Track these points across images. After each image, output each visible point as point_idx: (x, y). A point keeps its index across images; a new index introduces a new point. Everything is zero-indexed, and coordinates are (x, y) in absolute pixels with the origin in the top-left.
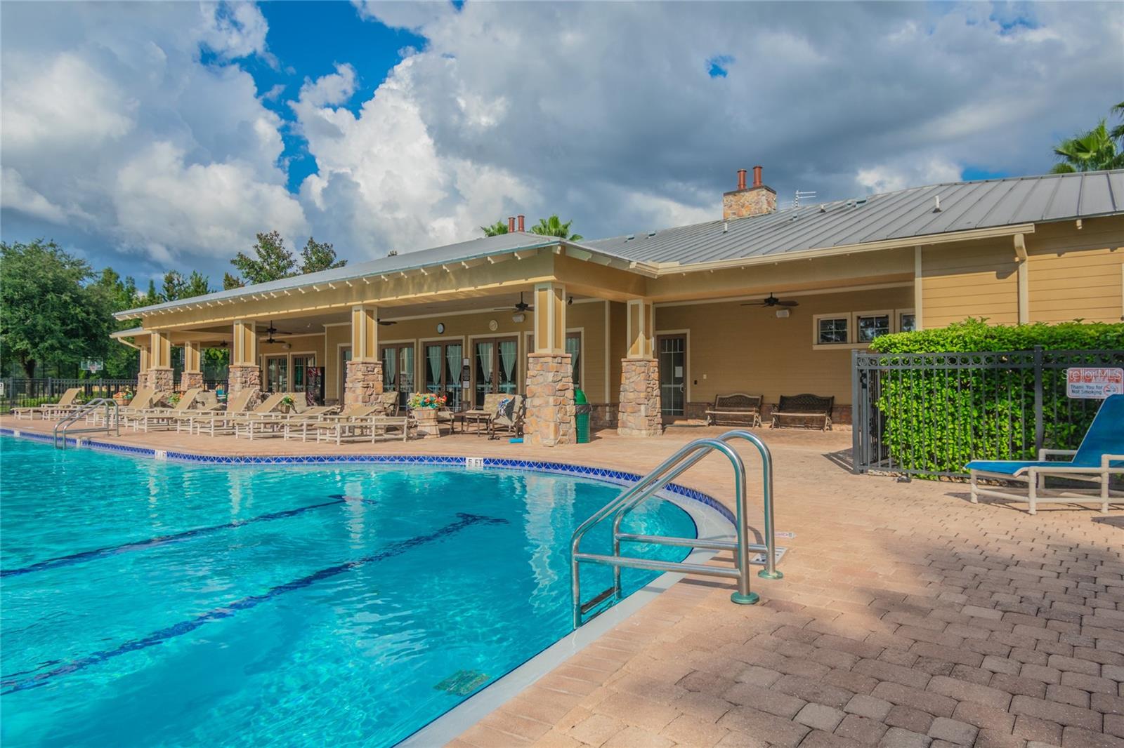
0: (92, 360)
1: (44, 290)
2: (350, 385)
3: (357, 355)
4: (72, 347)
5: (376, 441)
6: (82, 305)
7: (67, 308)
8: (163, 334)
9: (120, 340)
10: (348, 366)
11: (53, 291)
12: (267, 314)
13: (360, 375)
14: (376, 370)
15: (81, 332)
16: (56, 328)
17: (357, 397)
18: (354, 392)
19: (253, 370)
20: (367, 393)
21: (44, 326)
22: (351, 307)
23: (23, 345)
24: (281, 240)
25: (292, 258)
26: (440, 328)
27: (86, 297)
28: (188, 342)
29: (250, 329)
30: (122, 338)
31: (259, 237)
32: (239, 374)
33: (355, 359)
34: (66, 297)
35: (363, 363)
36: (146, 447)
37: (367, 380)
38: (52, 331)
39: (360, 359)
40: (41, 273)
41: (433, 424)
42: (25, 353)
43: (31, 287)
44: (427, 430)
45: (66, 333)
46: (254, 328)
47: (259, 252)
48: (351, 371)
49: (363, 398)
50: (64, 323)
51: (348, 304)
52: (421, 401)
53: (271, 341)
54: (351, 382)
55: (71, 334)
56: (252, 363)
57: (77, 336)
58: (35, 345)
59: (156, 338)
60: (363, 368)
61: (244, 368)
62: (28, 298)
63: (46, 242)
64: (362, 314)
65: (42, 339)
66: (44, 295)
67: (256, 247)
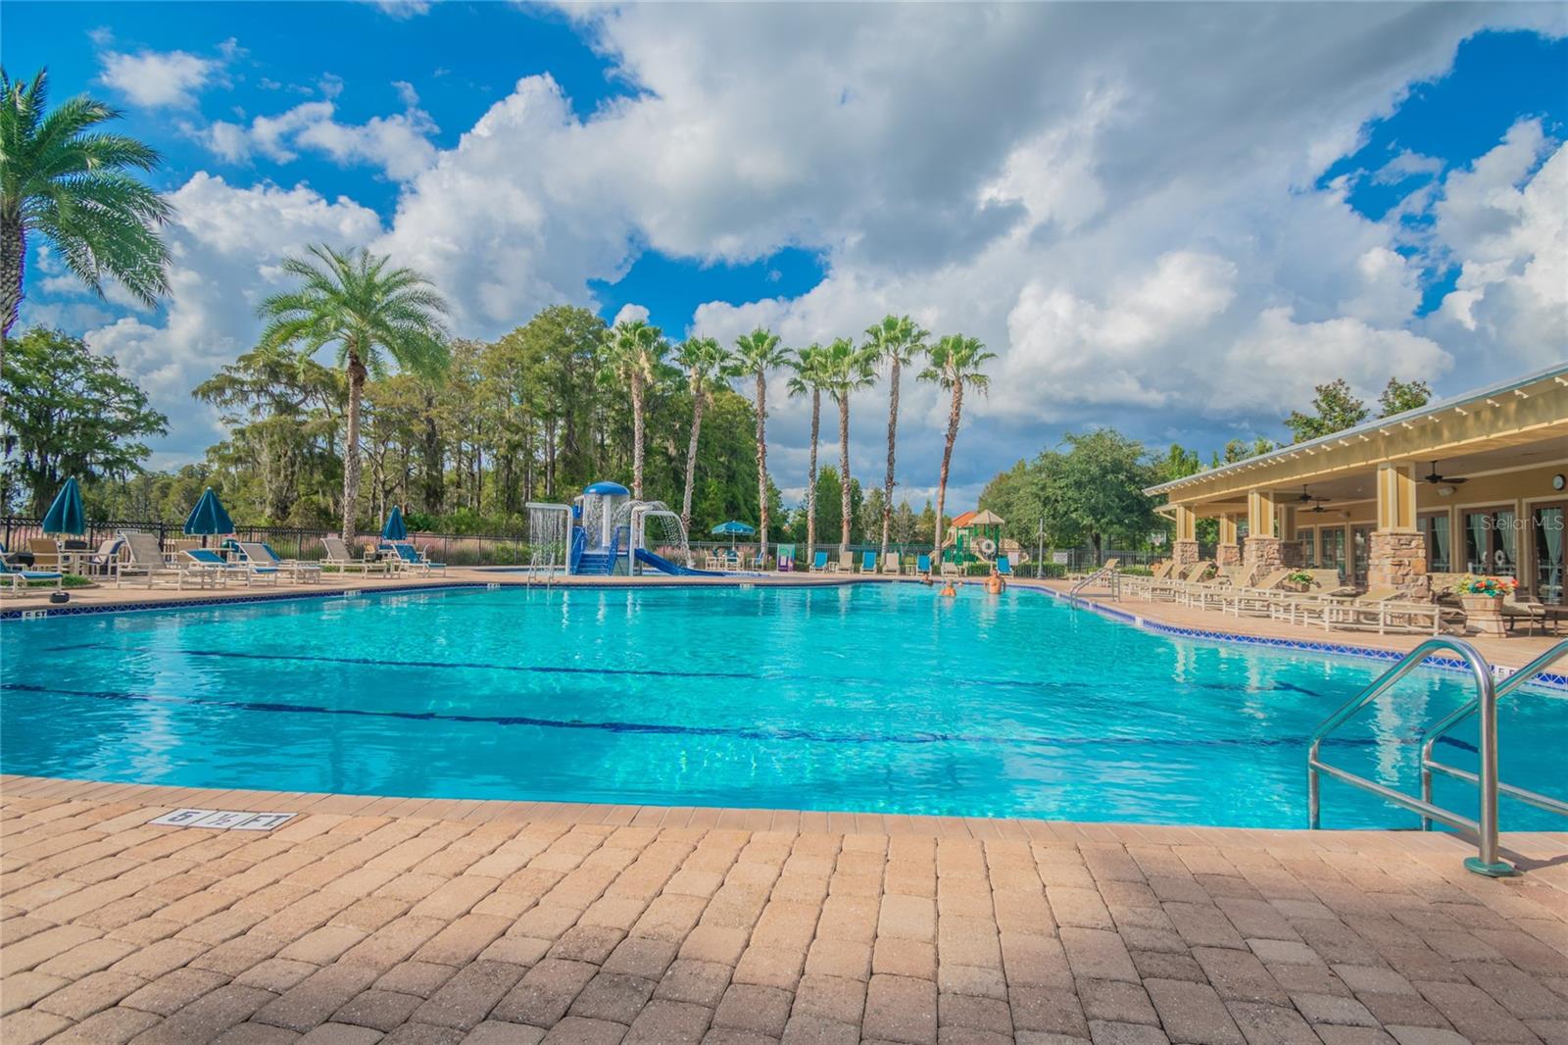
0: (1156, 533)
1: (1105, 471)
2: (1377, 562)
3: (1385, 524)
4: (1127, 521)
5: (1386, 633)
6: (1135, 483)
7: (1123, 487)
8: (1188, 507)
9: (1162, 514)
10: (1373, 538)
11: (1112, 472)
12: (1279, 481)
13: (1388, 550)
14: (1414, 544)
15: (1135, 508)
16: (1114, 505)
17: (1385, 577)
18: (1381, 570)
19: (1271, 542)
20: (1400, 573)
21: (1105, 503)
22: (1375, 466)
23: (1088, 521)
24: (1348, 389)
25: (1362, 408)
26: (1558, 482)
27: (1140, 475)
28: (1223, 514)
29: (1267, 498)
30: (1165, 512)
31: (1318, 389)
32: (1254, 547)
33: (1382, 530)
34: (1122, 477)
35: (1392, 535)
36: (1129, 613)
37: (1399, 556)
38: (1110, 508)
39: (1389, 530)
40: (1102, 458)
41: (1494, 618)
42: (1091, 527)
43: (1094, 469)
44: (1481, 625)
45: (1123, 509)
46: (1271, 496)
47: (1318, 407)
48: (1377, 545)
49: (1393, 578)
50: (1121, 500)
51: (1370, 462)
52: (1470, 586)
53: (1318, 509)
54: (1378, 558)
55: (1127, 510)
56: (1270, 535)
57: (1132, 512)
58: (1098, 521)
59: (1181, 511)
60: (1393, 541)
61: (1260, 541)
62: (1092, 480)
63: (1107, 429)
64: (1391, 473)
65: (1103, 516)
66: (1104, 476)
67: (1316, 401)
